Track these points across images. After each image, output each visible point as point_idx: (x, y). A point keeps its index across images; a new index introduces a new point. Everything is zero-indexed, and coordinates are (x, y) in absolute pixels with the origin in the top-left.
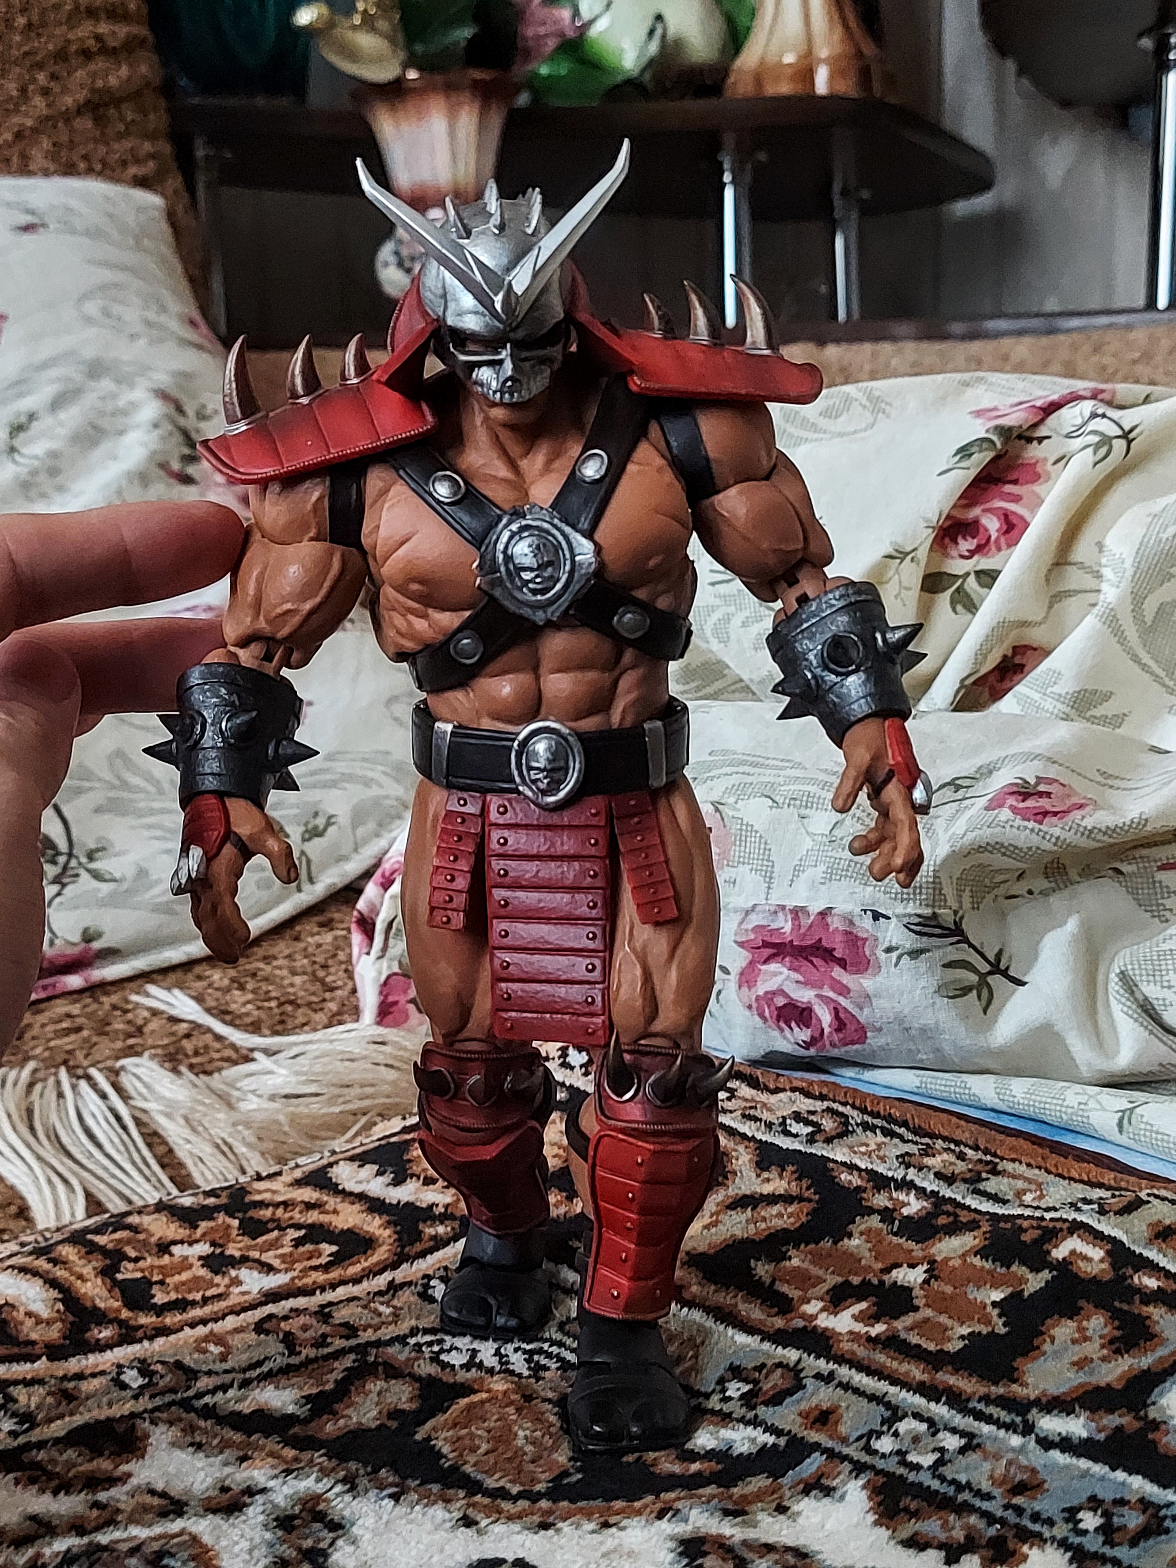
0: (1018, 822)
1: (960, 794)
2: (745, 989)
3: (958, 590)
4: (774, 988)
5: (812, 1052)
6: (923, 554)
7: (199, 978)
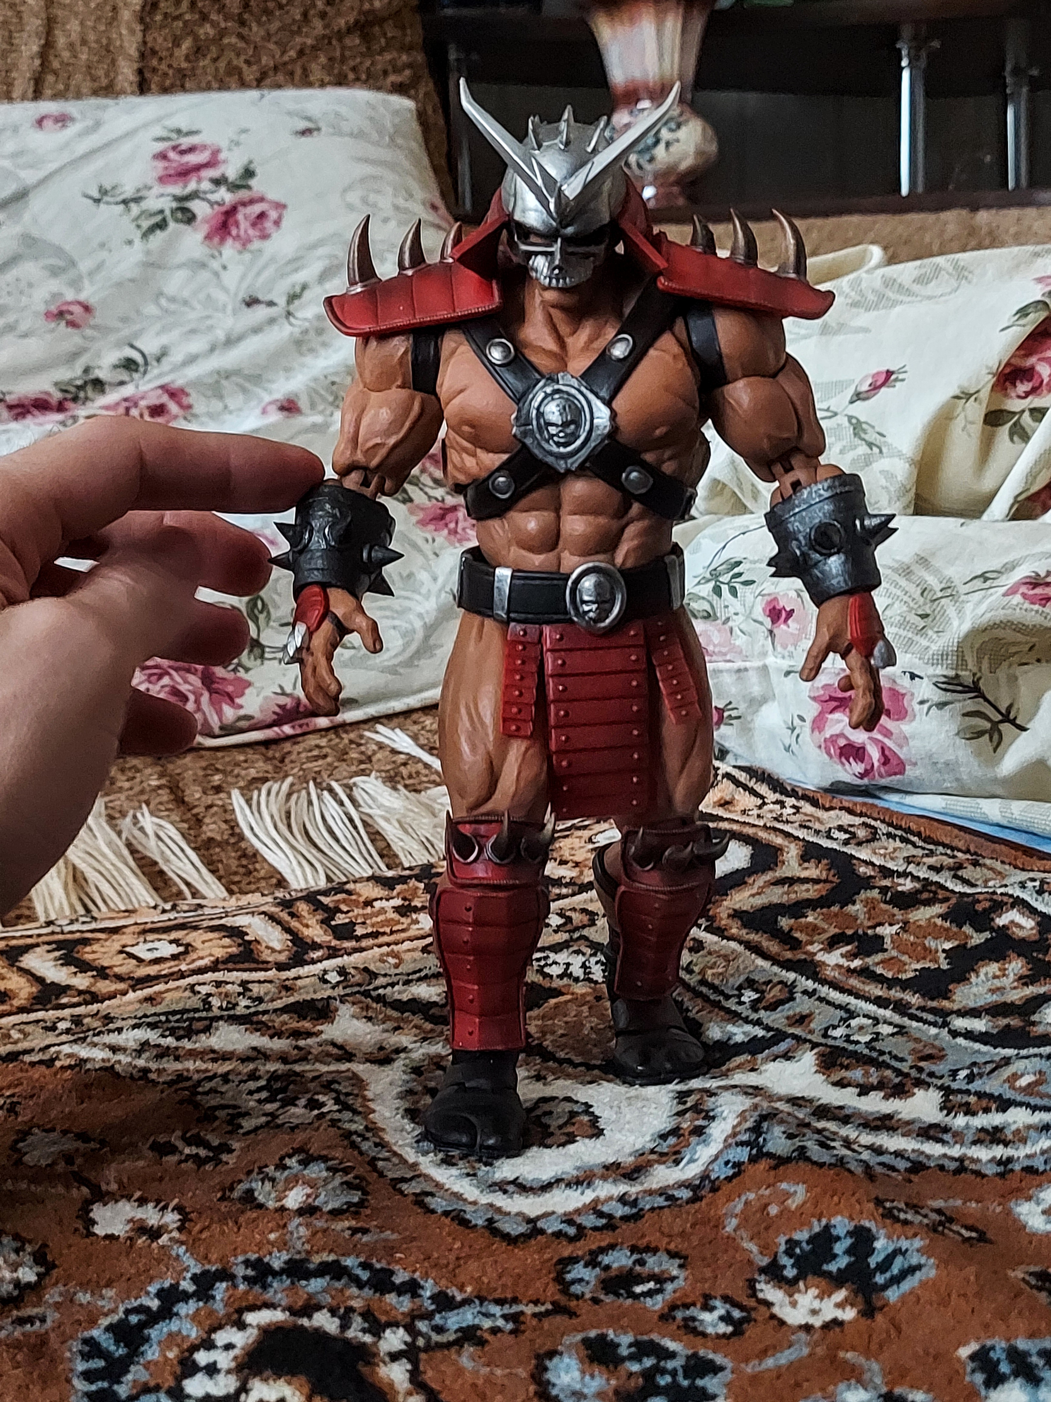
0: (1027, 605)
1: (988, 583)
2: (816, 733)
3: (1015, 424)
4: (838, 732)
5: (866, 781)
6: (985, 394)
7: (415, 723)
